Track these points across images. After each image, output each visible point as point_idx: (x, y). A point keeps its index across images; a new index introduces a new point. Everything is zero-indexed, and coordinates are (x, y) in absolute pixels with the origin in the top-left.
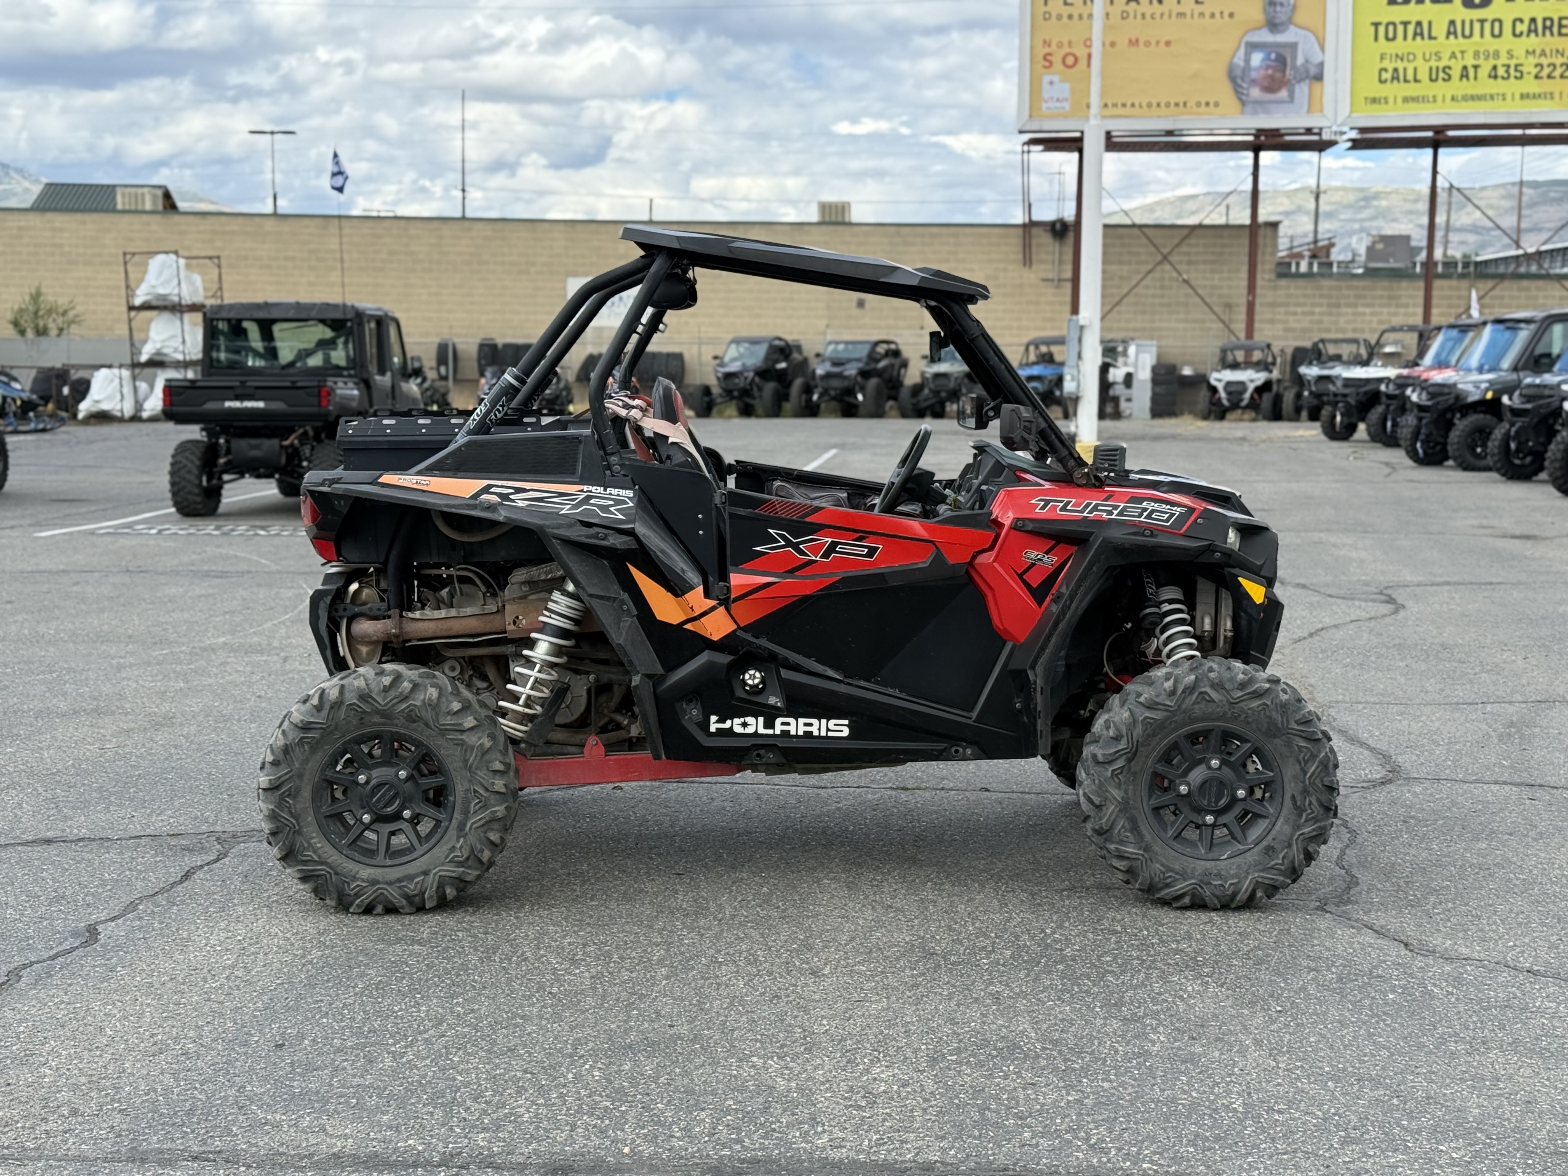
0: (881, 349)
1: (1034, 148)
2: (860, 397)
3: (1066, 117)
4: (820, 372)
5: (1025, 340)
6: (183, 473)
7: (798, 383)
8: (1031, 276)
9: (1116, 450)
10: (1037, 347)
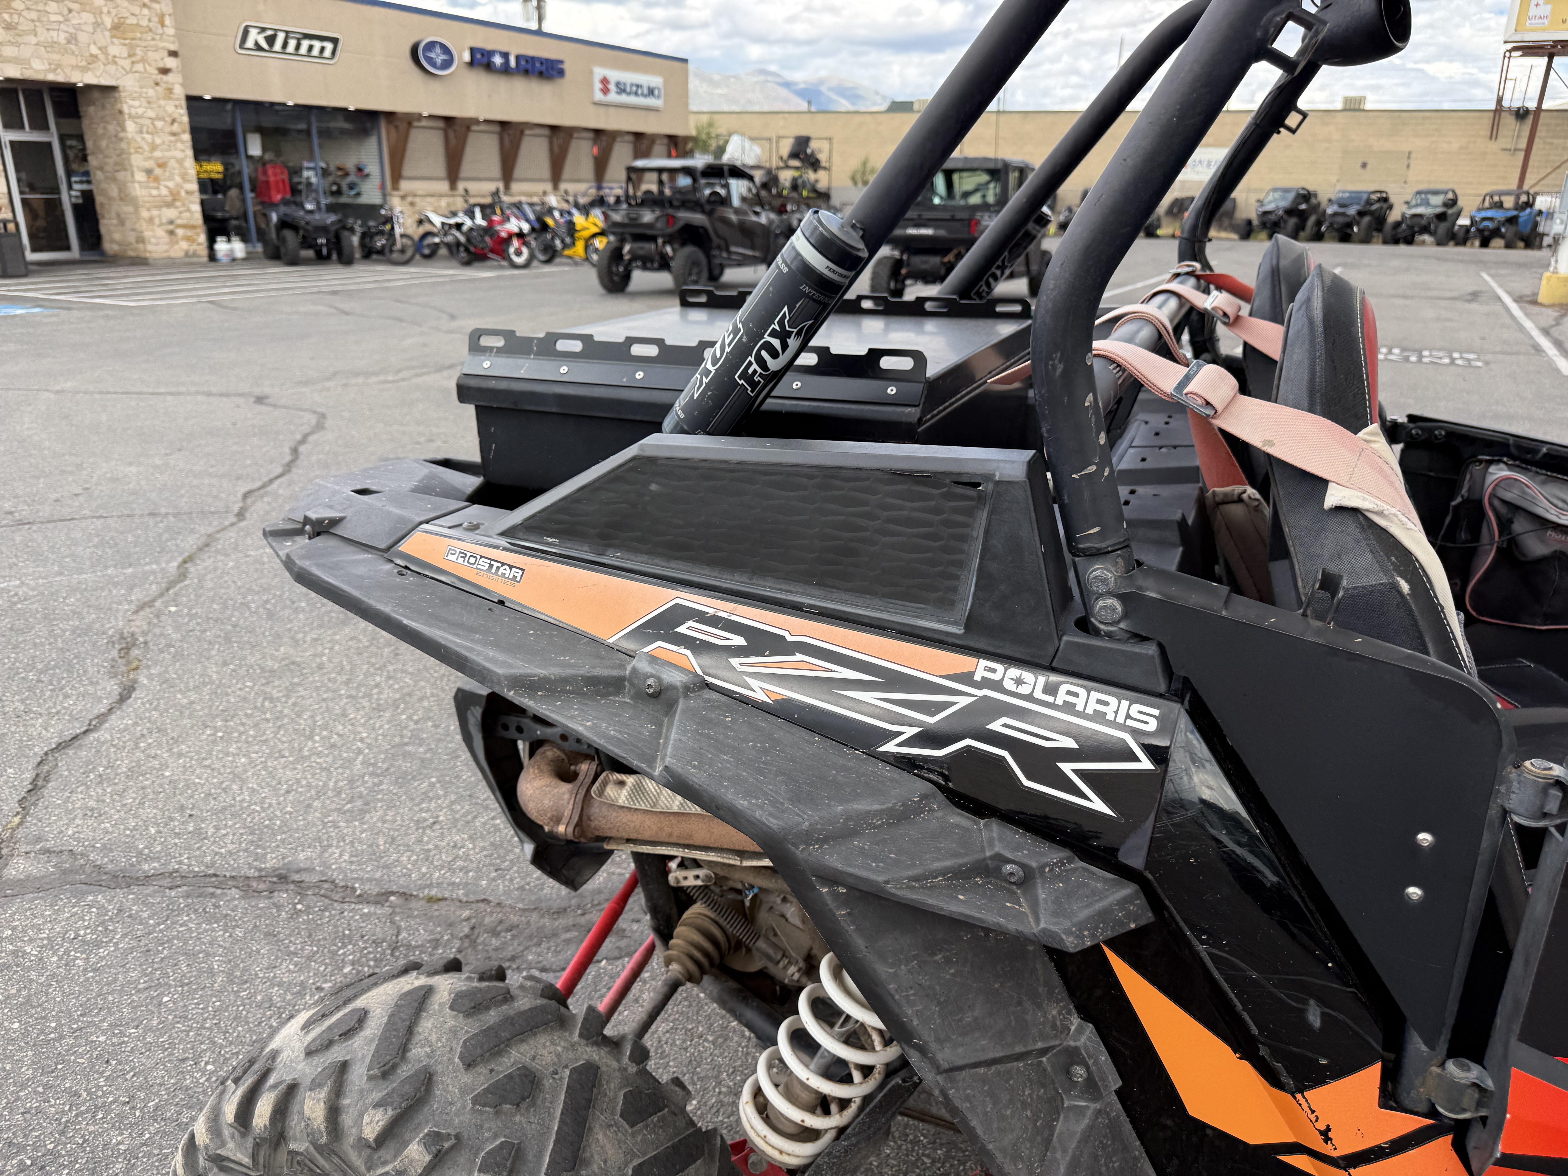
0: (1374, 197)
1: (1514, 54)
2: (1355, 229)
3: (1544, 30)
4: (1330, 211)
5: (1484, 192)
7: (1312, 219)
8: (1494, 146)
10: (1492, 197)
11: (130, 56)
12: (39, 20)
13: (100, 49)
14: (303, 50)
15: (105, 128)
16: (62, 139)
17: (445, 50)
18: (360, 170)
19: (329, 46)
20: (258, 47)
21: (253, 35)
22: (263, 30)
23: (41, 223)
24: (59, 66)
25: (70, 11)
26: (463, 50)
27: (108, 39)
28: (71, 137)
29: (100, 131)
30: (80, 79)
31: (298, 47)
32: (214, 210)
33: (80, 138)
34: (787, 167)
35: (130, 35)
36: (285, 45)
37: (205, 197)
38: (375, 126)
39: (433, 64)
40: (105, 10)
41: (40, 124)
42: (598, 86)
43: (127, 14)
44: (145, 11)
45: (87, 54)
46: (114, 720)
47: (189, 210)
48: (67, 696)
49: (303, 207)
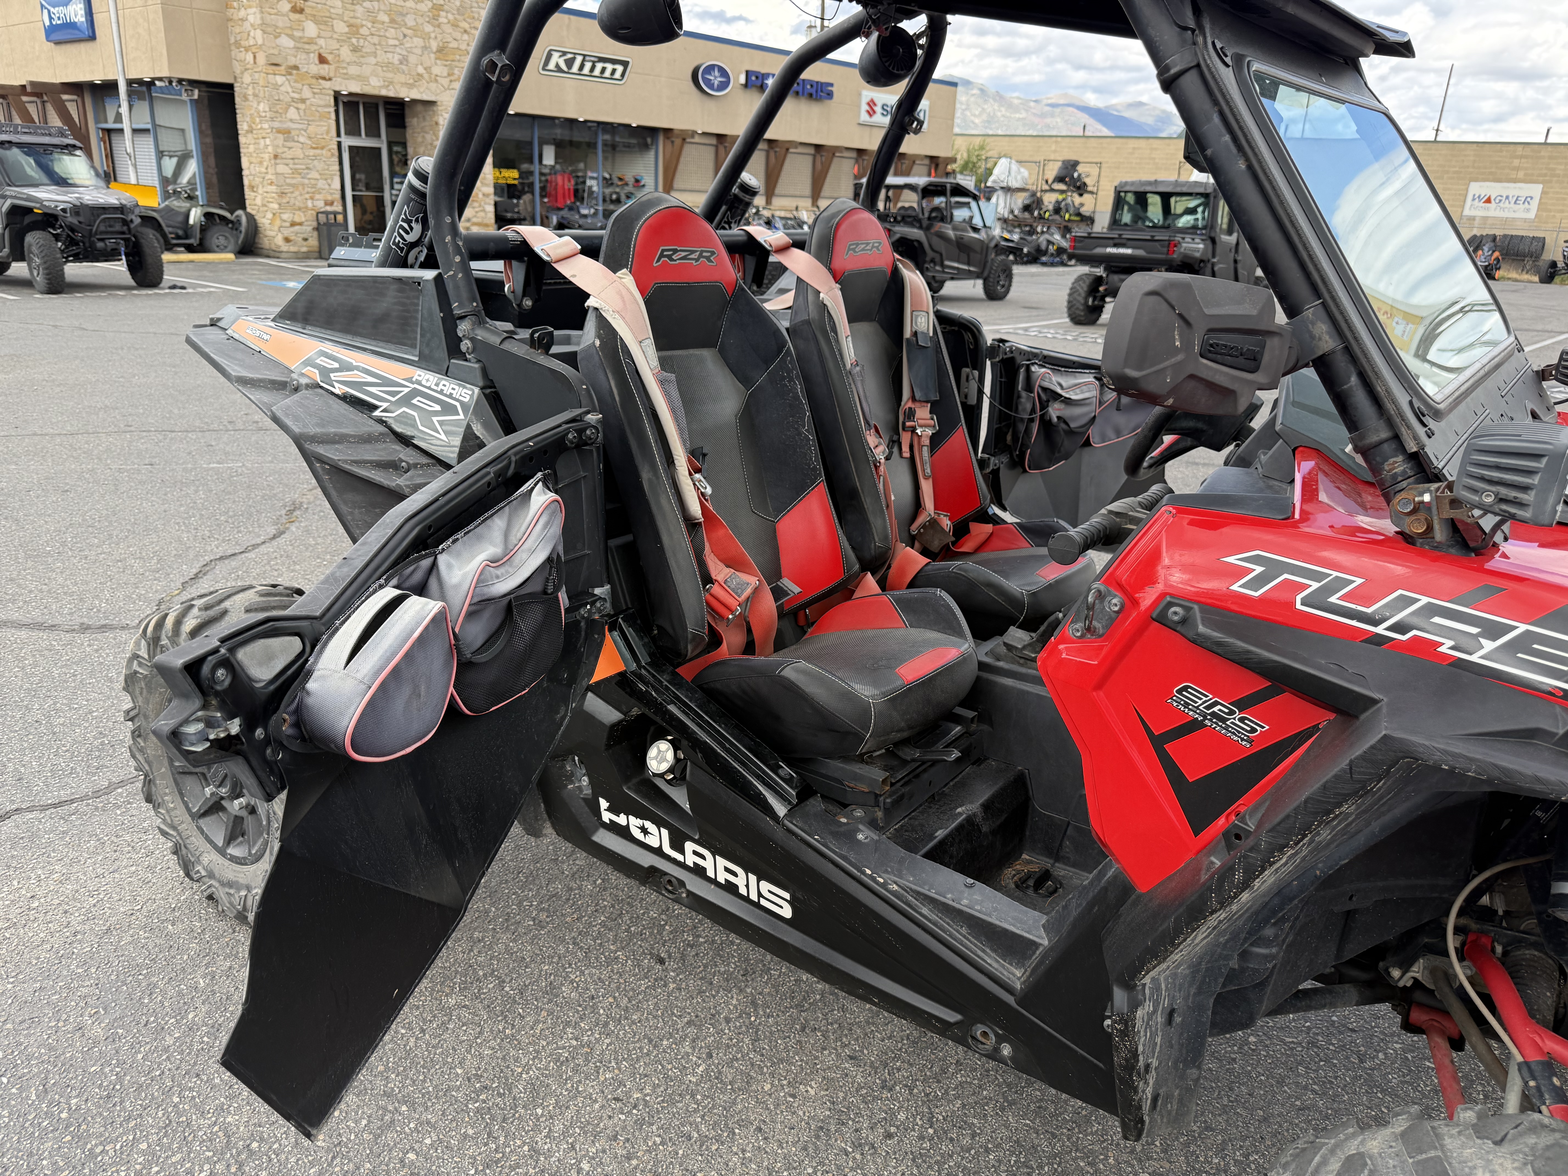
6: (1075, 295)
9: (1537, 456)
11: (449, 75)
12: (380, 44)
13: (425, 69)
14: (597, 72)
15: (423, 137)
16: (390, 145)
17: (723, 72)
18: (637, 181)
19: (620, 68)
20: (559, 69)
21: (555, 58)
22: (564, 53)
23: (368, 217)
24: (391, 83)
25: (405, 36)
26: (740, 73)
27: (433, 60)
28: (398, 143)
29: (420, 139)
30: (407, 94)
31: (592, 69)
32: (506, 211)
33: (404, 145)
34: (1052, 190)
35: (451, 57)
36: (581, 67)
37: (498, 199)
38: (655, 141)
39: (711, 87)
40: (433, 35)
41: (372, 131)
42: (865, 107)
43: (450, 40)
44: (466, 37)
45: (414, 73)
46: (263, 549)
47: (484, 211)
48: (239, 532)
49: (579, 212)
